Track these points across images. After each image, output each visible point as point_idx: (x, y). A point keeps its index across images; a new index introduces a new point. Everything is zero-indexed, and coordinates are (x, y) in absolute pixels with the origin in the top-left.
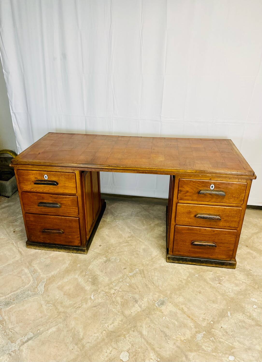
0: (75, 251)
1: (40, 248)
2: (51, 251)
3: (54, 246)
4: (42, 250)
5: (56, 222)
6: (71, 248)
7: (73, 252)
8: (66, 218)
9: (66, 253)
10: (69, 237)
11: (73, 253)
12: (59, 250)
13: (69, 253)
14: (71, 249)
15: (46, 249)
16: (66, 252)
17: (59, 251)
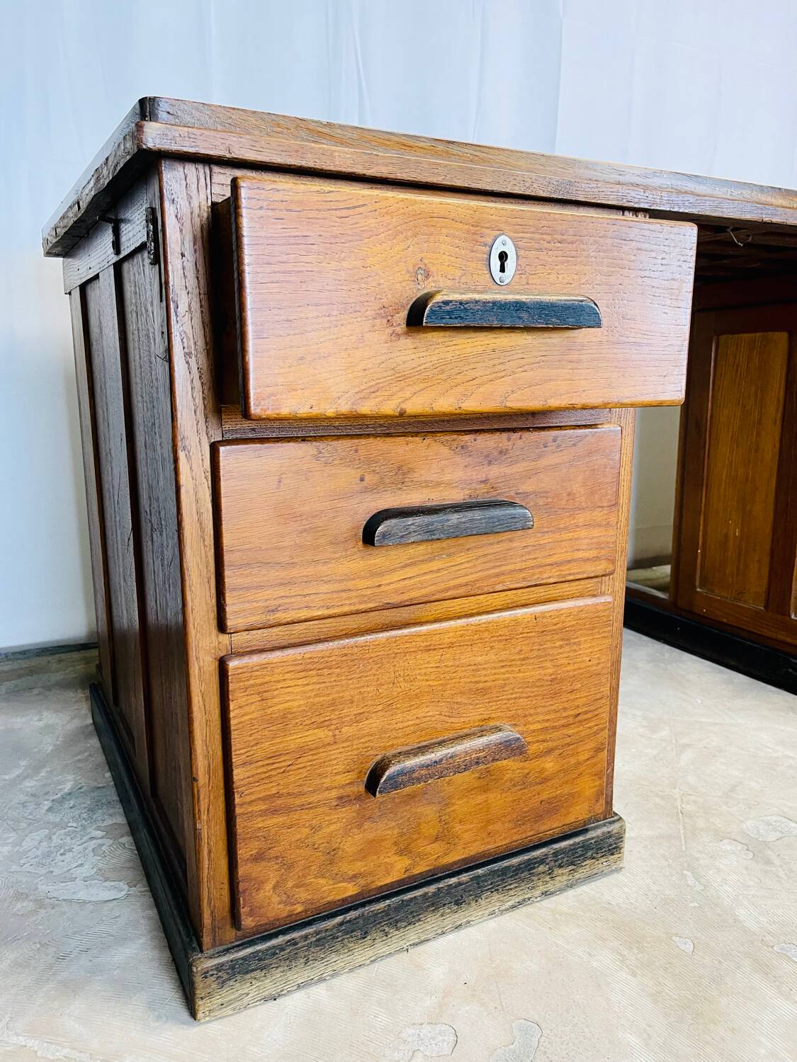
0: (562, 876)
1: (317, 969)
2: (400, 950)
3: (432, 889)
4: (335, 974)
5: (476, 668)
6: (542, 861)
7: (550, 887)
8: (543, 615)
9: (507, 916)
10: (542, 771)
11: (546, 894)
12: (461, 916)
13: (523, 910)
14: (542, 868)
15: (370, 953)
16: (502, 912)
17: (458, 927)
